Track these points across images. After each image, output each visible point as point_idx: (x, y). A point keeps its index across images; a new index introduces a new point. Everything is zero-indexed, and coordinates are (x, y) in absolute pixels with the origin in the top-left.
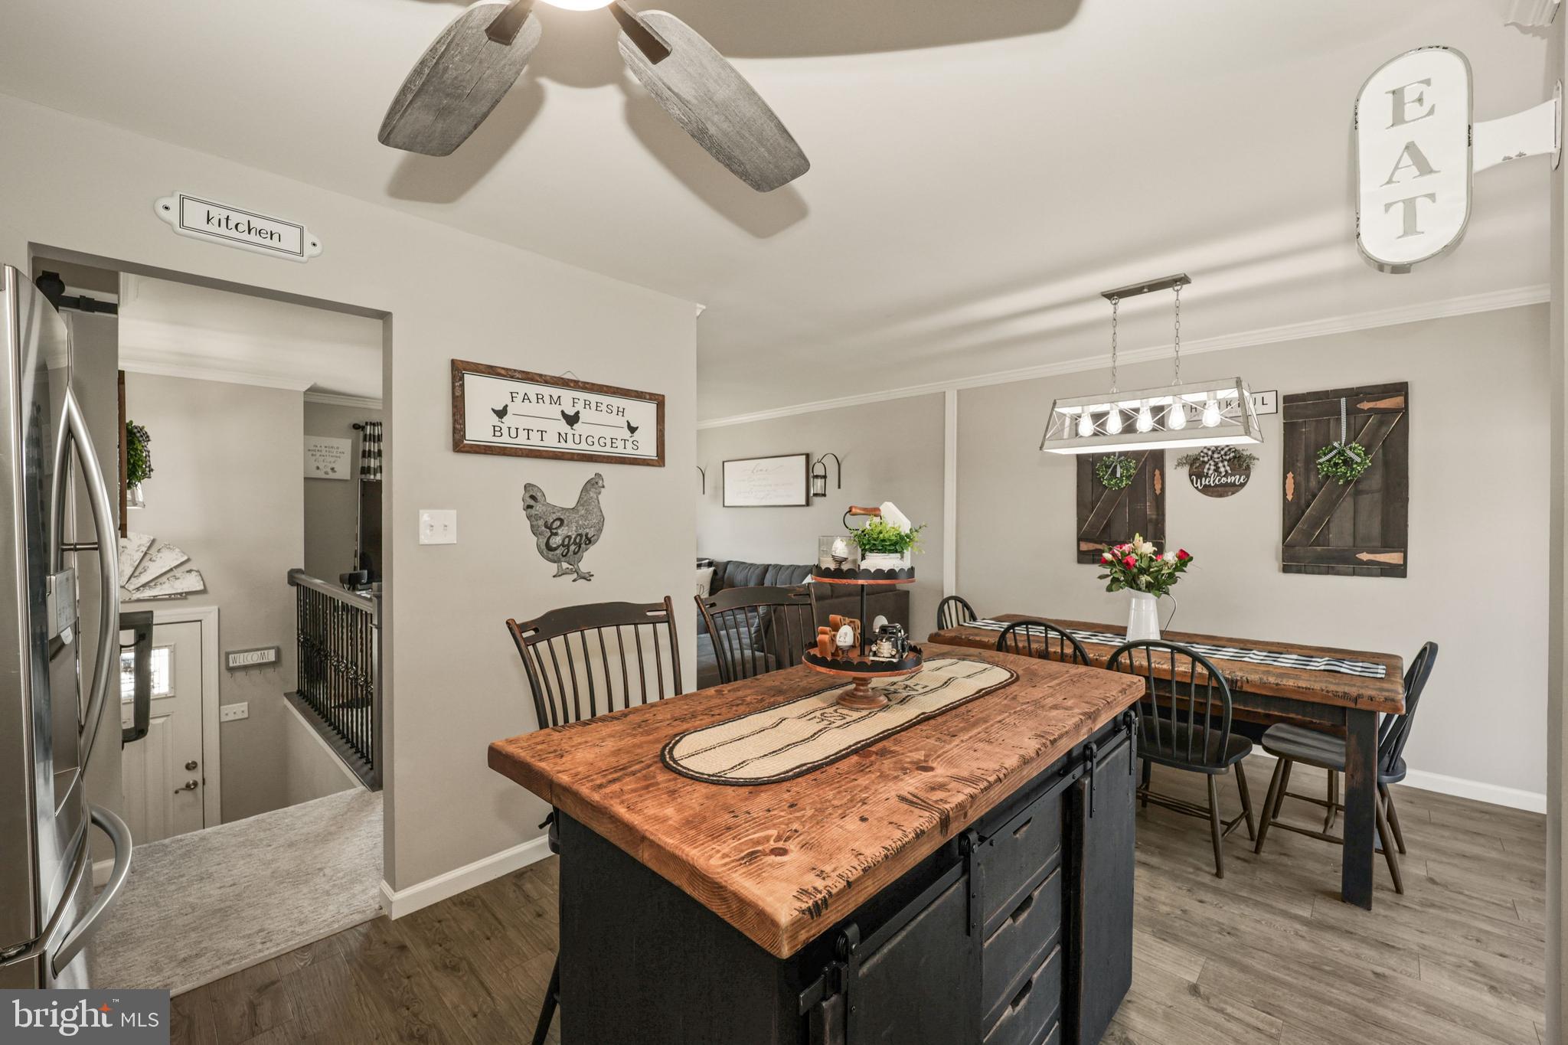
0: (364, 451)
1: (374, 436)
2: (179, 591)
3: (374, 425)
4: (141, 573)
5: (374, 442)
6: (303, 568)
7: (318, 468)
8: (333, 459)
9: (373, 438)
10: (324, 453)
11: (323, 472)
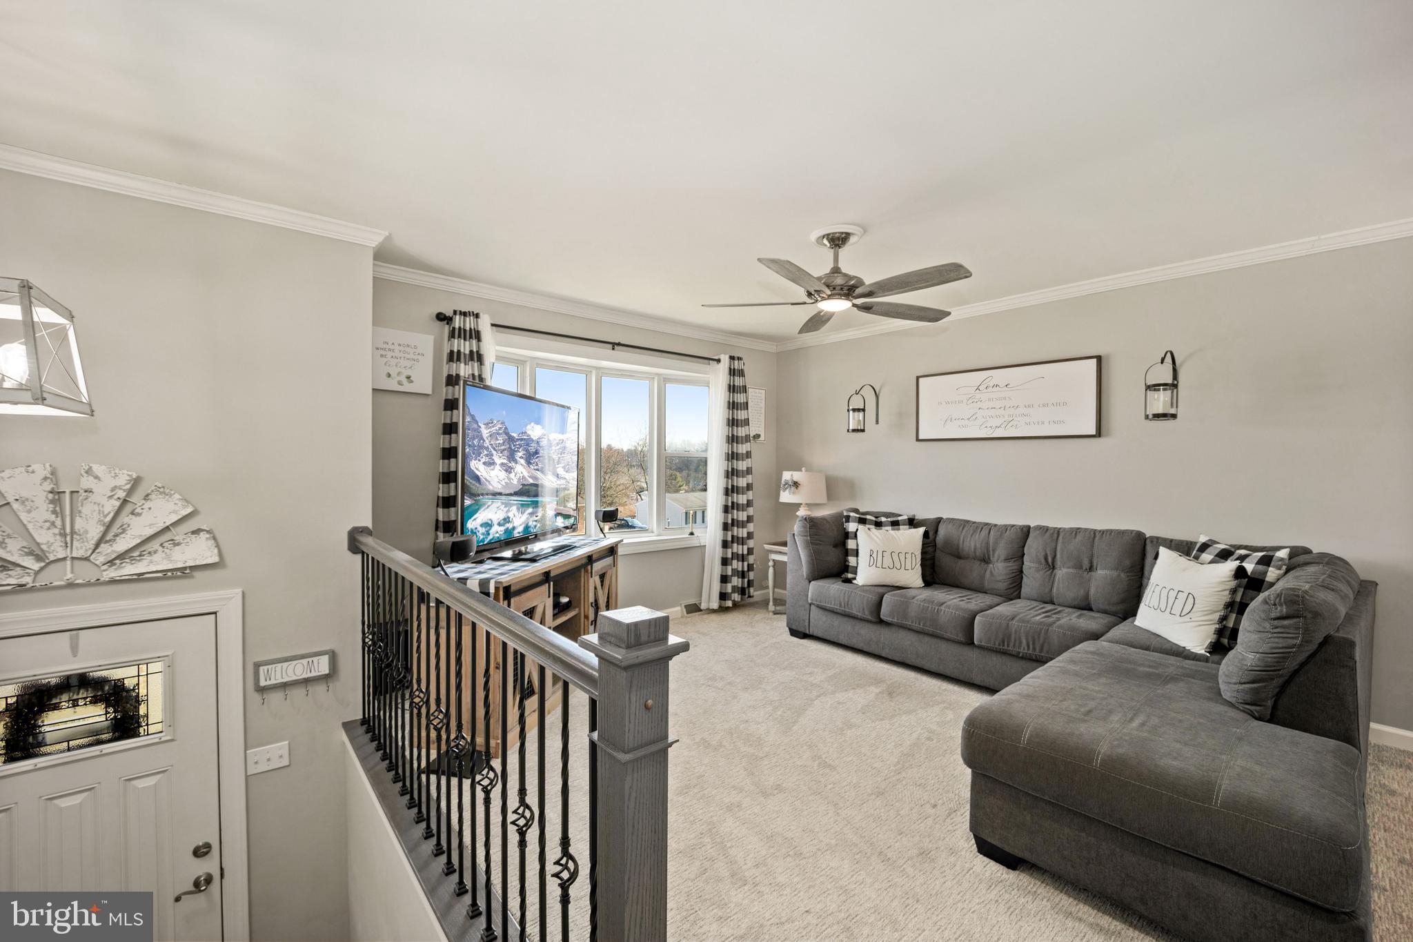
0: (452, 352)
1: (465, 330)
2: (180, 565)
3: (464, 314)
4: (116, 535)
5: (465, 339)
6: (370, 526)
7: (389, 375)
8: (409, 363)
9: (463, 334)
10: (397, 354)
11: (395, 382)
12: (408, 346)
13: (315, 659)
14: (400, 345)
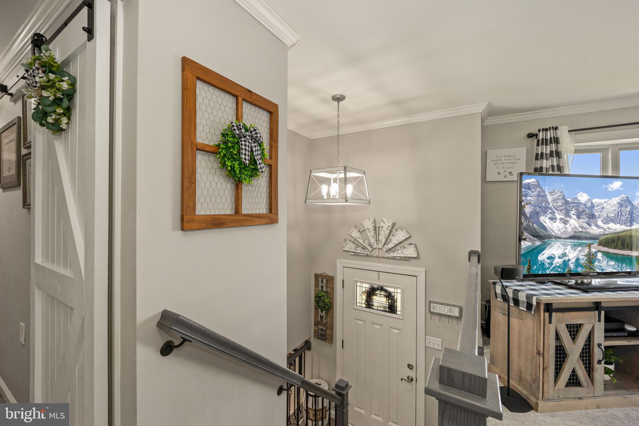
1: (546, 140)
2: (405, 256)
3: (545, 130)
4: (389, 242)
5: (546, 145)
7: (499, 173)
8: (511, 165)
9: (545, 142)
10: (504, 161)
11: (503, 176)
12: (510, 156)
13: (453, 308)
14: (505, 156)
